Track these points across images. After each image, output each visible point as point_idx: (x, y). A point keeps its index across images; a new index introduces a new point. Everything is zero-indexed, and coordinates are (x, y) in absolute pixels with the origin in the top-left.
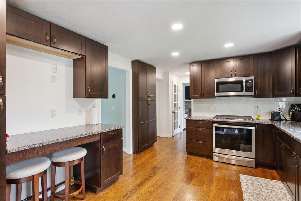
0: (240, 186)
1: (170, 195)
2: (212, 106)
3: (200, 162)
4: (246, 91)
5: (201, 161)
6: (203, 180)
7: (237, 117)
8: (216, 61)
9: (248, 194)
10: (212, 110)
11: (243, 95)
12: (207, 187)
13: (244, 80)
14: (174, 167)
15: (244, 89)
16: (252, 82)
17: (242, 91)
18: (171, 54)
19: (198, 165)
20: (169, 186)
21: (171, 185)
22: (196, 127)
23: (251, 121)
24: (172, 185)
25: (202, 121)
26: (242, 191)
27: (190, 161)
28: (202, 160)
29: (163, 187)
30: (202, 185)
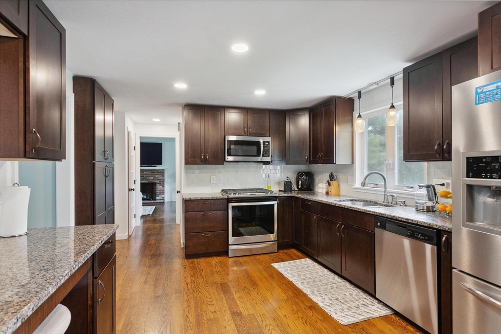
0: (285, 277)
1: (227, 327)
2: (213, 177)
3: (216, 265)
4: (263, 156)
5: (214, 262)
6: (245, 287)
7: (245, 190)
8: (225, 109)
9: (300, 282)
10: (215, 182)
11: (259, 160)
12: (258, 294)
13: (262, 141)
14: (187, 284)
15: (262, 153)
16: (269, 144)
17: (258, 155)
18: (172, 85)
19: (217, 269)
20: (211, 316)
21: (213, 313)
22: (203, 210)
23: (269, 195)
24: (215, 312)
25: (213, 199)
26: (291, 282)
27: (201, 268)
28: (215, 260)
29: (205, 322)
30: (249, 292)
